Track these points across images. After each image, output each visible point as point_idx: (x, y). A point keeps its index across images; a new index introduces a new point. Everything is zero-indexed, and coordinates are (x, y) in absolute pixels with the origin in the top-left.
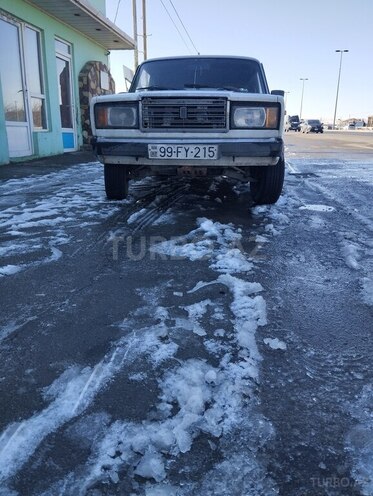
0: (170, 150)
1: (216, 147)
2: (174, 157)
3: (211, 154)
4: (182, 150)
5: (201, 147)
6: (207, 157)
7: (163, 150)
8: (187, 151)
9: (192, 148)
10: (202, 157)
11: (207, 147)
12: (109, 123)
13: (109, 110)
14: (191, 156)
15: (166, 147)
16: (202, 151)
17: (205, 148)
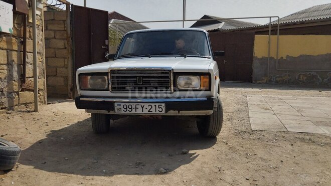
0: (130, 107)
1: (164, 105)
2: (134, 111)
3: (160, 110)
4: (139, 107)
5: (153, 105)
6: (158, 112)
7: (125, 107)
8: (143, 108)
9: (146, 105)
10: (154, 112)
11: (157, 105)
12: (89, 87)
13: (89, 77)
14: (146, 111)
15: (128, 104)
16: (154, 107)
17: (155, 106)
